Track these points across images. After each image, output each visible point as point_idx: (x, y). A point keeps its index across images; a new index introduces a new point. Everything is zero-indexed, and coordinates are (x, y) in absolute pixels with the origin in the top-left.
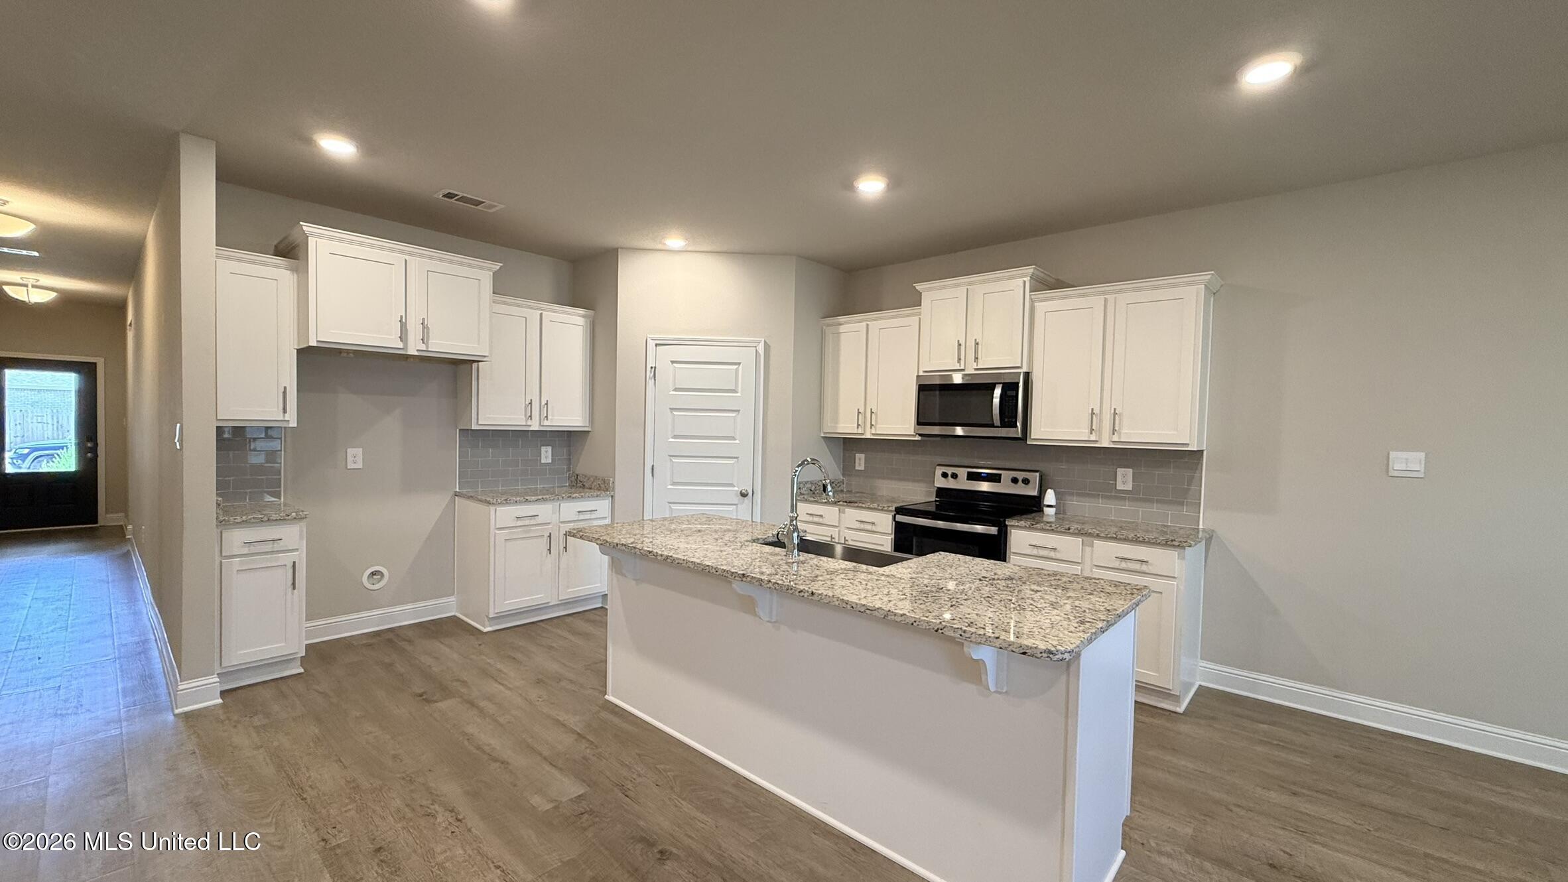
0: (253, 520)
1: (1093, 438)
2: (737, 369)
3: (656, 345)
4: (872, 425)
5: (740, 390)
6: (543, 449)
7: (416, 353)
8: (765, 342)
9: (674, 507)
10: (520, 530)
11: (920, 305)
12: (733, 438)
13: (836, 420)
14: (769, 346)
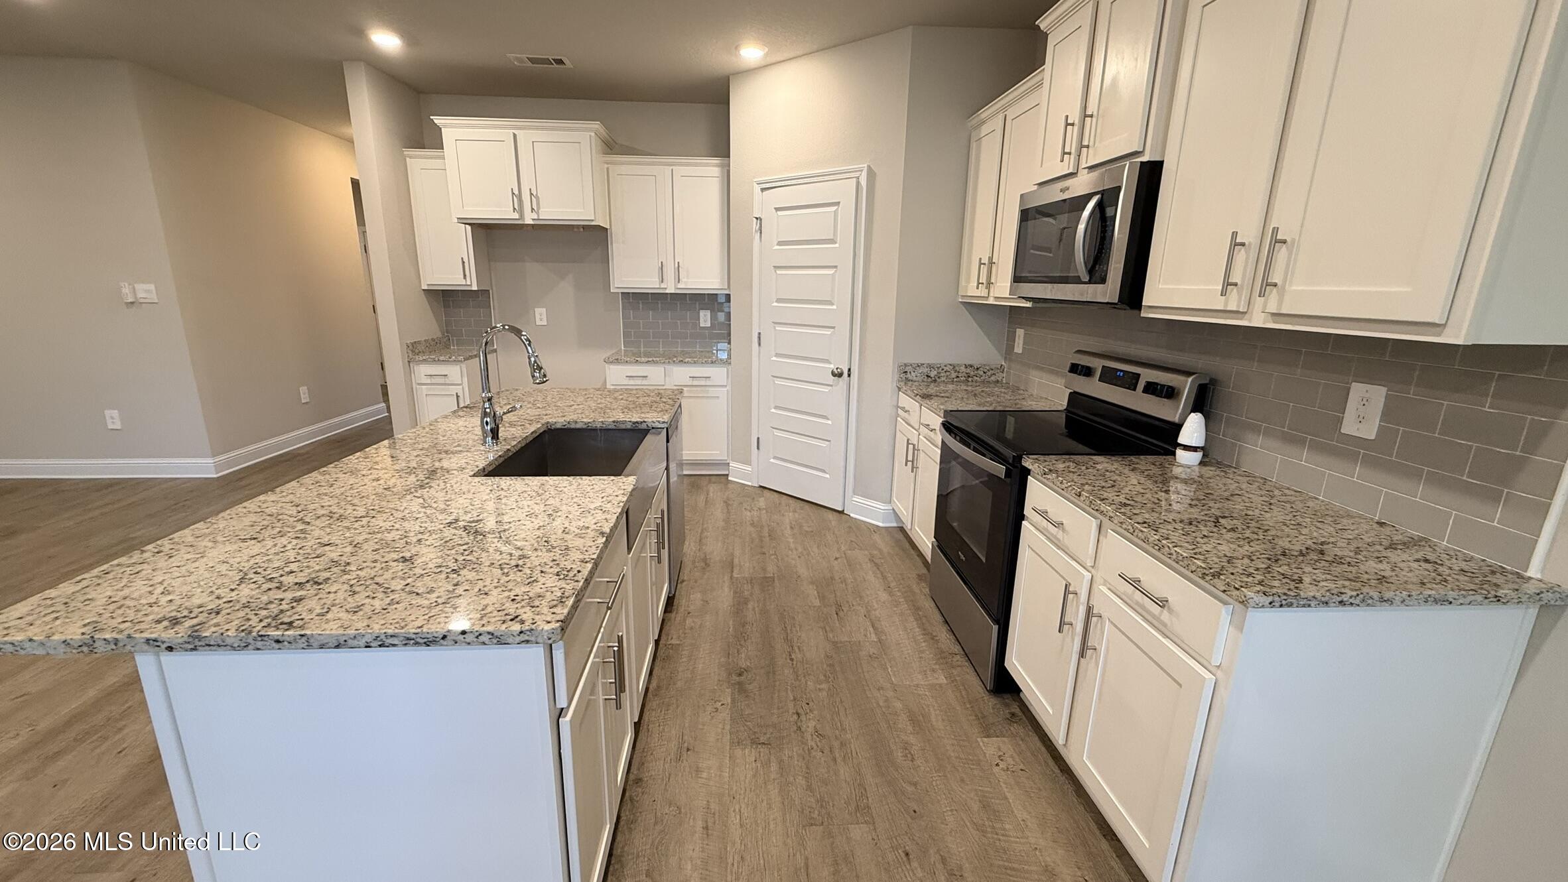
0: (429, 360)
2: (833, 211)
3: (762, 190)
4: (991, 283)
6: (702, 313)
7: (532, 222)
8: (869, 168)
9: (777, 381)
12: (831, 302)
13: (968, 278)
14: (872, 174)
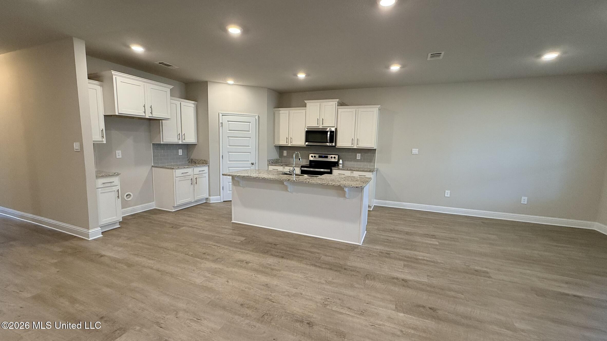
0: (104, 176)
1: (352, 146)
2: (249, 124)
3: (222, 115)
4: (291, 142)
5: (250, 131)
6: (179, 150)
7: (148, 118)
8: (258, 116)
9: (230, 168)
10: (183, 177)
11: (306, 107)
12: (249, 146)
13: (279, 140)
14: (259, 117)
